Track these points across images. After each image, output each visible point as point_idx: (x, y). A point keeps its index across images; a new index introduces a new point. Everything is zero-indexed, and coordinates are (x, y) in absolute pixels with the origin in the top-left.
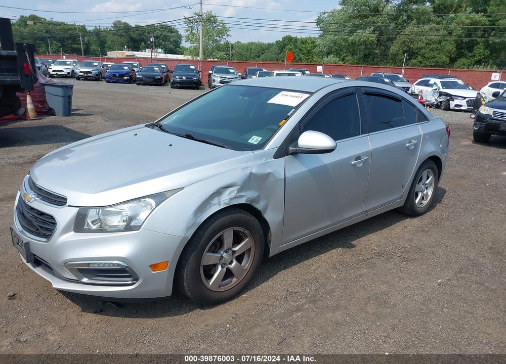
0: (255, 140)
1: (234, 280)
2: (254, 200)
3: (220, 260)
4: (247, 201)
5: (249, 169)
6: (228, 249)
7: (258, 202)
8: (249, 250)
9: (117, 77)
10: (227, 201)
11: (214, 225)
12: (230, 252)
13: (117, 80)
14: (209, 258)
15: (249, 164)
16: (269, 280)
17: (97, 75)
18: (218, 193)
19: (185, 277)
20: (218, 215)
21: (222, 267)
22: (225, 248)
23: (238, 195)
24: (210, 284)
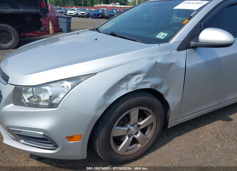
0: (162, 35)
1: (139, 145)
2: (157, 86)
3: (127, 132)
4: (151, 86)
5: (155, 59)
6: (135, 124)
7: (161, 87)
8: (152, 124)
9: (96, 16)
10: (133, 86)
11: (122, 105)
12: (136, 126)
13: (96, 17)
14: (118, 131)
15: (155, 54)
16: (166, 145)
17: (87, 15)
18: (127, 79)
19: (97, 145)
20: (126, 98)
21: (129, 137)
22: (132, 123)
23: (144, 81)
24: (119, 150)
